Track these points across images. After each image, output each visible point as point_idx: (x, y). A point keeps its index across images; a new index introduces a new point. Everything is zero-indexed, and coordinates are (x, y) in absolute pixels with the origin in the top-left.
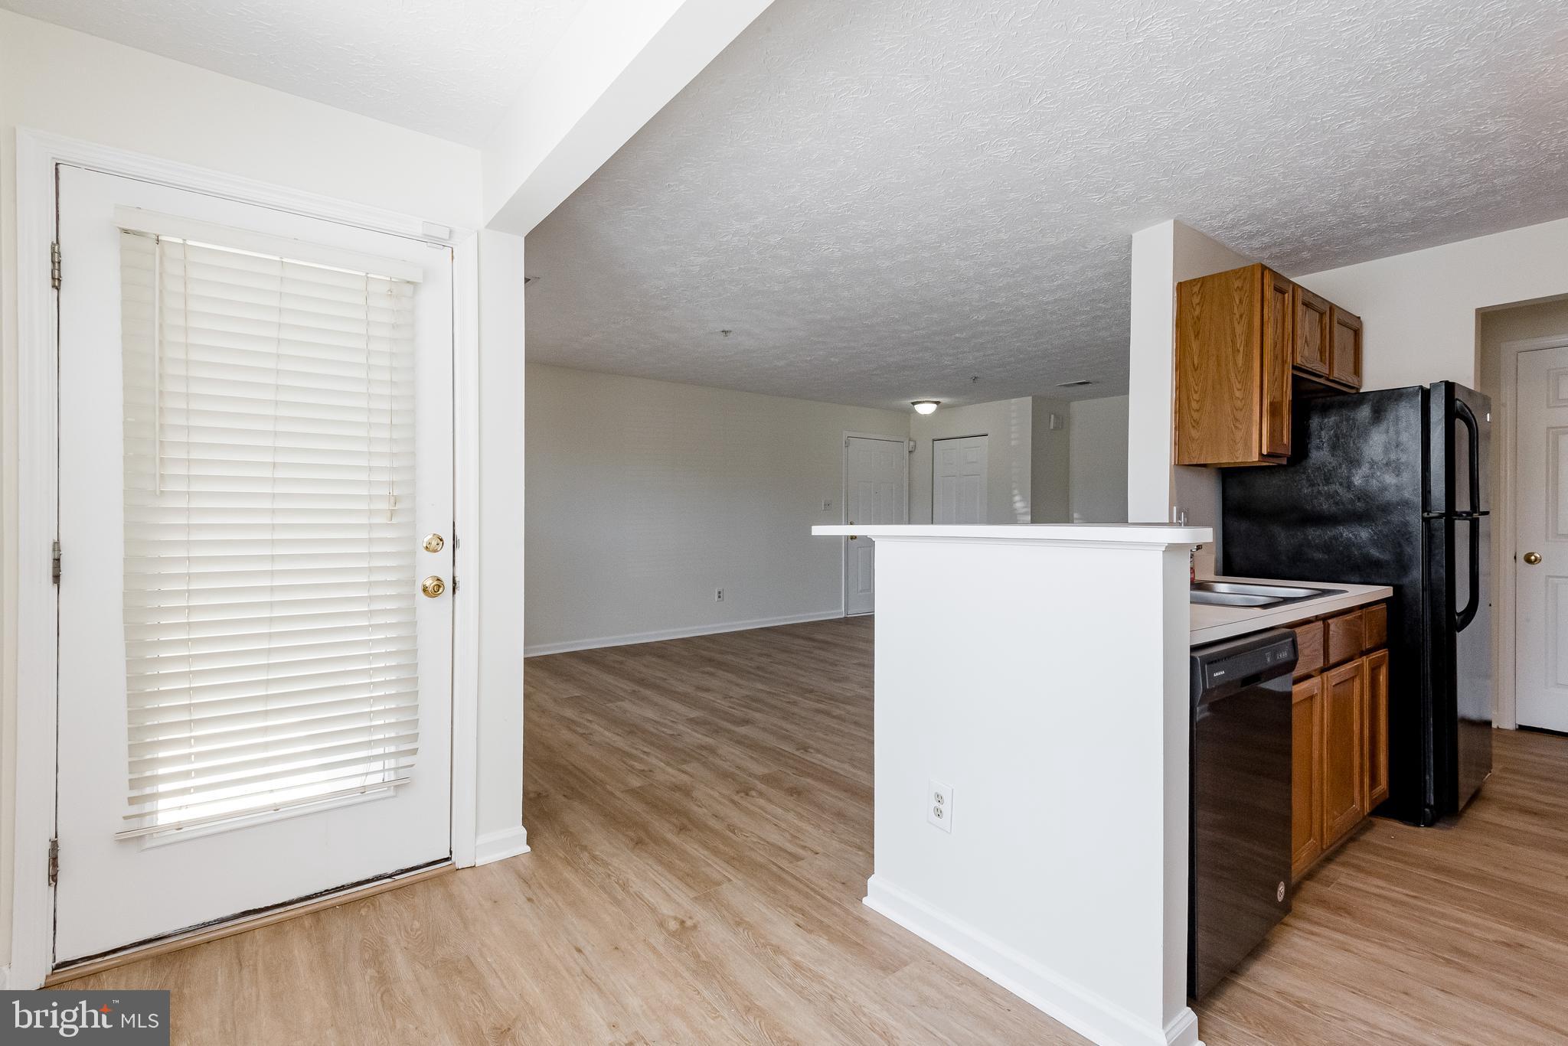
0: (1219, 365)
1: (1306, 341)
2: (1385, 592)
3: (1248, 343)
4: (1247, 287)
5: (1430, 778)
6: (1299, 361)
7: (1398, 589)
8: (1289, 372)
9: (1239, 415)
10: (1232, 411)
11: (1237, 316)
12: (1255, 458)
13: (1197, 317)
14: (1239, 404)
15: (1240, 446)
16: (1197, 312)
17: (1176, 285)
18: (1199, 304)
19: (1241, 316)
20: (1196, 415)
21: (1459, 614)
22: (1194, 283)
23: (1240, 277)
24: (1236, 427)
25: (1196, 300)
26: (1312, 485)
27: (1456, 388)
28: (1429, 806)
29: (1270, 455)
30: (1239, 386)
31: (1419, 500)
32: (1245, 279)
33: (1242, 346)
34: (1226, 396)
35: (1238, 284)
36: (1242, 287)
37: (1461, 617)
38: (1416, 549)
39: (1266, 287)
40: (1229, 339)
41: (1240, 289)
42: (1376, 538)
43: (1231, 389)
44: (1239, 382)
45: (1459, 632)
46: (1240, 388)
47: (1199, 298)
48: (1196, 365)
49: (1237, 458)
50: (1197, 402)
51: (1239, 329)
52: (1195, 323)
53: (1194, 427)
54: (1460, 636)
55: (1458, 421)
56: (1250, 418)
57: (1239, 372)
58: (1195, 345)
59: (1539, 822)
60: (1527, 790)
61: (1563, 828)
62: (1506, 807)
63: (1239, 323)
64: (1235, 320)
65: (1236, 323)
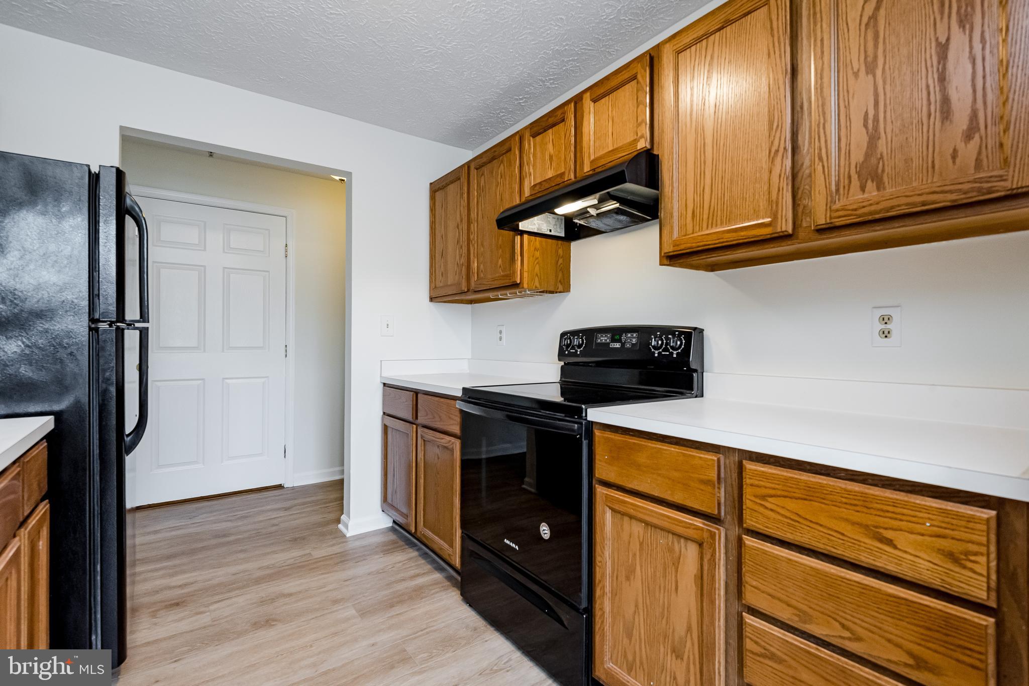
2: (44, 424)
7: (61, 418)
21: (128, 435)
31: (85, 305)
37: (131, 436)
38: (80, 367)
42: (27, 352)
45: (128, 454)
59: (182, 615)
60: (162, 577)
61: (202, 609)
62: (153, 612)
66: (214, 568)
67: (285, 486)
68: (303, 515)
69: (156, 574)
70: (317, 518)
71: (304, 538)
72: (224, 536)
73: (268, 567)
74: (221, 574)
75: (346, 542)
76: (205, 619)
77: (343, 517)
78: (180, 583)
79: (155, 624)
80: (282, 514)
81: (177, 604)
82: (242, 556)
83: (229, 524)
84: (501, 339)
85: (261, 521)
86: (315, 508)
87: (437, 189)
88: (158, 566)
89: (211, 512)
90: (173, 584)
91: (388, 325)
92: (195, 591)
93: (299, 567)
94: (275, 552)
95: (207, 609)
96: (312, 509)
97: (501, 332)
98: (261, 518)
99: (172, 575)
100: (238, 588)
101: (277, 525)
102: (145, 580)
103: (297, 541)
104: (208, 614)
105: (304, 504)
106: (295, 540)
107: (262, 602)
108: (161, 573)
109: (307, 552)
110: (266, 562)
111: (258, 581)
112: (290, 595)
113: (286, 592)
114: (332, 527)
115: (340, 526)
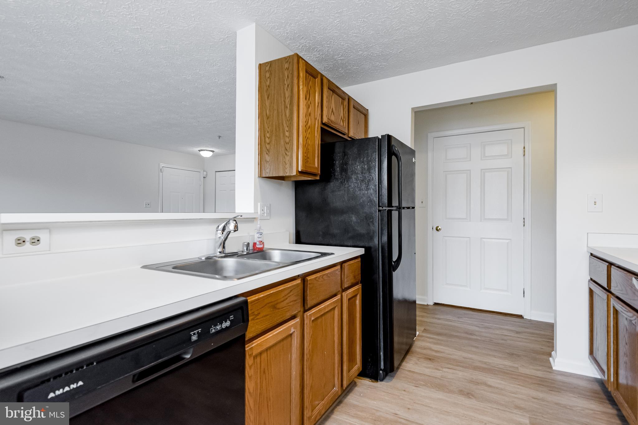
0: (278, 116)
1: (332, 111)
2: (360, 251)
3: (291, 103)
4: (290, 68)
5: (382, 354)
6: (325, 120)
7: (368, 249)
8: (317, 126)
9: (288, 146)
10: (284, 144)
11: (286, 86)
12: (294, 173)
13: (268, 86)
14: (287, 140)
15: (288, 166)
16: (268, 83)
17: (258, 65)
18: (269, 78)
19: (288, 86)
20: (268, 146)
21: (394, 262)
22: (267, 65)
23: (287, 62)
24: (286, 154)
25: (268, 75)
27: (392, 137)
28: (381, 370)
29: (302, 173)
30: (287, 129)
31: (376, 200)
32: (290, 63)
33: (289, 105)
34: (282, 135)
35: (286, 66)
36: (289, 68)
37: (396, 263)
38: (375, 227)
39: (300, 69)
40: (283, 100)
41: (288, 69)
42: (359, 221)
43: (283, 130)
44: (287, 127)
45: (394, 272)
46: (287, 130)
47: (269, 73)
48: (268, 117)
49: (287, 173)
50: (269, 138)
51: (287, 94)
52: (267, 89)
53: (267, 154)
54: (395, 274)
55: (393, 157)
56: (292, 149)
57: (287, 120)
58: (267, 103)
59: (430, 366)
60: (430, 342)
61: (440, 368)
62: (419, 357)
63: (287, 90)
64: (285, 88)
65: (286, 90)
66: (456, 349)
67: (525, 318)
68: (527, 341)
69: (428, 340)
70: (537, 347)
71: (519, 356)
72: (471, 334)
73: (485, 363)
74: (458, 355)
75: (550, 372)
76: (438, 374)
77: (553, 353)
78: (436, 349)
79: (417, 364)
80: (512, 334)
81: (430, 359)
82: (474, 349)
83: (477, 329)
85: (497, 334)
86: (540, 339)
88: (432, 336)
89: (471, 318)
90: (433, 348)
91: (595, 202)
92: (441, 357)
93: (504, 372)
94: (495, 356)
95: (441, 369)
96: (536, 339)
98: (497, 332)
99: (435, 344)
100: (463, 367)
101: (505, 340)
102: (423, 341)
103: (512, 355)
104: (441, 372)
105: (533, 333)
106: (513, 354)
107: (471, 381)
108: (431, 340)
109: (516, 366)
110: (486, 359)
111: (476, 368)
112: (490, 386)
113: (489, 383)
114: (545, 357)
115: (551, 359)
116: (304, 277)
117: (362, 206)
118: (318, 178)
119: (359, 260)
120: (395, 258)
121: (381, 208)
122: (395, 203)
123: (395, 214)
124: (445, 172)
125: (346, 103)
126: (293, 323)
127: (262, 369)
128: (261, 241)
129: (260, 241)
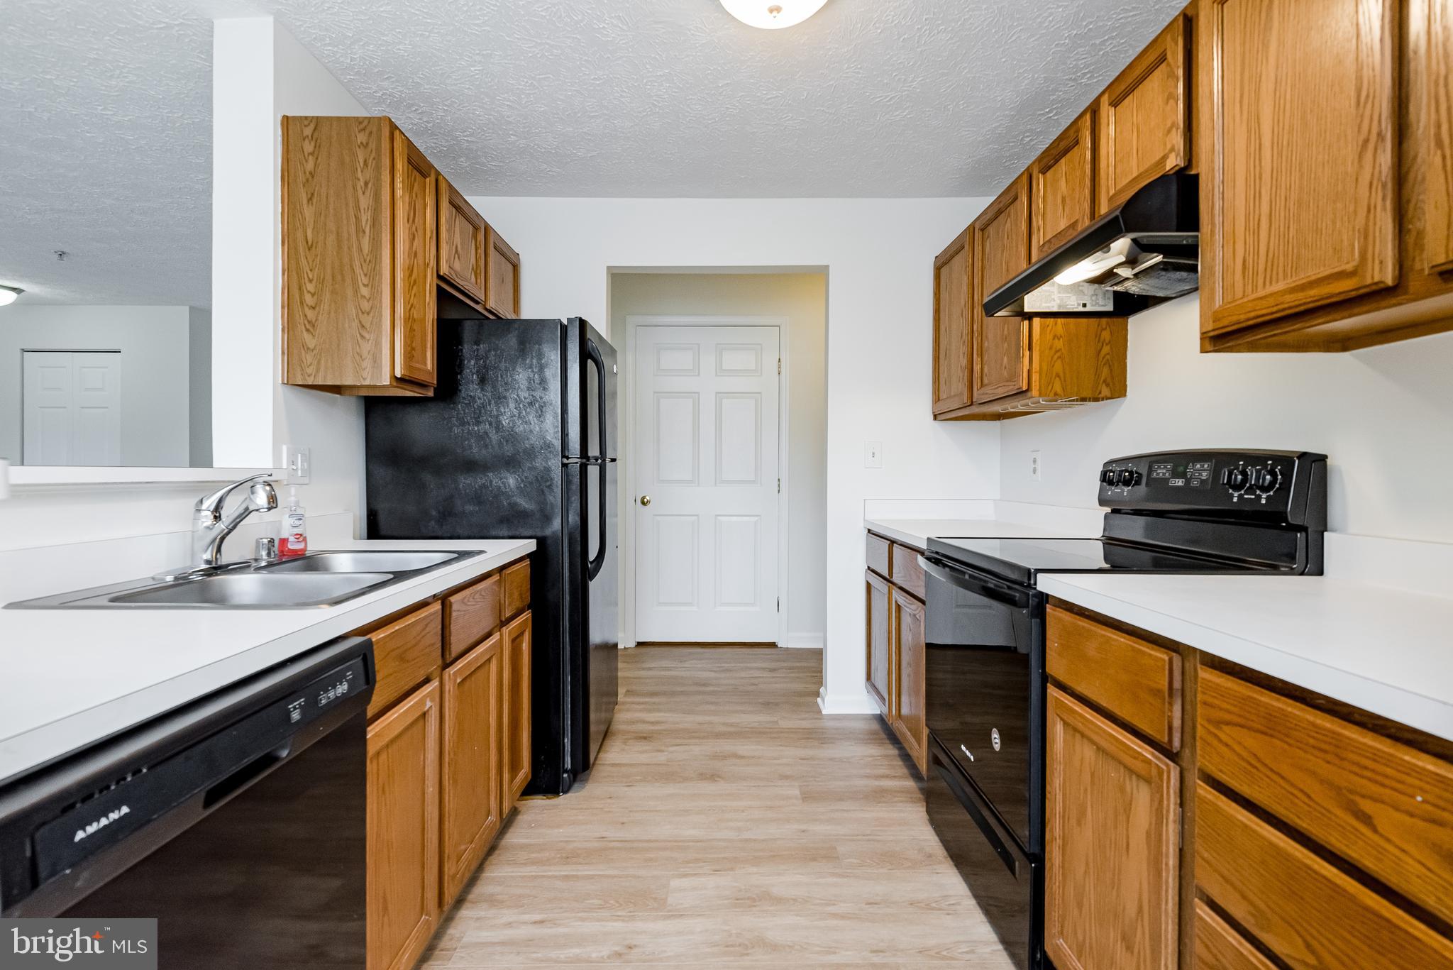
0: (339, 247)
1: (457, 251)
2: (529, 546)
3: (375, 223)
4: (373, 145)
5: (567, 741)
6: (444, 270)
7: (541, 542)
8: (430, 283)
9: (366, 320)
10: (357, 315)
11: (362, 183)
12: (386, 380)
13: (311, 173)
14: (366, 305)
15: (367, 364)
16: (310, 166)
17: (280, 118)
18: (312, 154)
19: (366, 184)
20: (310, 314)
21: (591, 563)
22: (306, 123)
23: (364, 130)
24: (362, 337)
25: (309, 147)
26: (463, 424)
27: (588, 327)
28: (566, 771)
29: (402, 381)
30: (365, 281)
31: (558, 444)
32: (371, 133)
33: (368, 227)
34: (349, 292)
35: (361, 138)
36: (367, 144)
37: (593, 564)
38: (555, 497)
39: (397, 154)
40: (352, 214)
41: (366, 146)
42: (522, 486)
43: (355, 282)
44: (366, 275)
45: (591, 581)
46: (366, 283)
47: (313, 144)
48: (310, 243)
49: (364, 379)
50: (313, 295)
51: (364, 202)
52: (307, 180)
53: (307, 330)
54: (593, 585)
55: (589, 361)
56: (379, 325)
57: (365, 261)
58: (309, 212)
59: (647, 748)
60: (641, 711)
61: (663, 748)
62: (626, 739)
63: (364, 193)
64: (359, 188)
65: (360, 192)
66: (684, 713)
67: (779, 646)
68: (786, 680)
69: (637, 707)
70: (798, 686)
71: (777, 704)
72: (704, 685)
73: (731, 725)
74: (688, 721)
75: (820, 719)
76: (662, 758)
77: (822, 690)
78: (653, 720)
79: (623, 750)
80: (766, 674)
81: (644, 738)
82: (712, 707)
83: (712, 675)
84: (1035, 471)
85: (742, 678)
86: (801, 675)
87: (942, 264)
88: (642, 700)
89: (701, 660)
90: (647, 719)
91: (873, 454)
92: (665, 730)
93: (760, 733)
94: (743, 712)
95: (666, 749)
96: (797, 675)
97: (1035, 461)
98: (743, 674)
99: (650, 711)
100: (699, 738)
101: (756, 685)
102: (628, 710)
103: (768, 705)
104: (666, 753)
105: (790, 668)
106: (768, 703)
107: (715, 757)
108: (642, 706)
109: (776, 719)
110: (734, 719)
111: (718, 735)
112: (742, 757)
113: (741, 753)
114: (810, 699)
115: (819, 700)
116: (444, 598)
117: (531, 453)
118: (431, 394)
119: (527, 562)
120: (592, 555)
121: (565, 461)
122: (594, 451)
123: (593, 471)
124: (657, 392)
125: (481, 236)
126: (429, 690)
127: (381, 785)
128: (301, 535)
129: (297, 534)
